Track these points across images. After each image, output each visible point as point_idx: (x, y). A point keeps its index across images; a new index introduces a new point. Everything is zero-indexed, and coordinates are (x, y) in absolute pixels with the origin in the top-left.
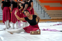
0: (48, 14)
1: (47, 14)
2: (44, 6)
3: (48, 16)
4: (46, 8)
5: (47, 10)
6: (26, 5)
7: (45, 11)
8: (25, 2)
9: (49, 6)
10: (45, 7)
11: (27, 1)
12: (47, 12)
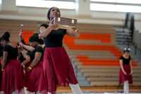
0: (85, 75)
1: (83, 73)
2: (75, 56)
3: (84, 79)
4: (81, 61)
5: (84, 65)
6: (37, 54)
7: (79, 67)
8: (35, 47)
9: (87, 58)
10: (78, 60)
11: (39, 45)
12: (82, 71)
